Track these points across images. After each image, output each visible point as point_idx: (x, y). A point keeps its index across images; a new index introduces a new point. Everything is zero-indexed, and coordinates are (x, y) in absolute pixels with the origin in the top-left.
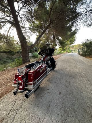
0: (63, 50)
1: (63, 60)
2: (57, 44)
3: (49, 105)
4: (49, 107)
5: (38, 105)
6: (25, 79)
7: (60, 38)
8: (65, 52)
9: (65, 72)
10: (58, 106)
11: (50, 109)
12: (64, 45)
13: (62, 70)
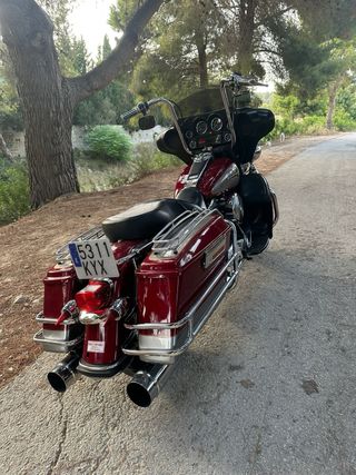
0: (302, 109)
1: (308, 188)
2: (267, 66)
3: (258, 446)
4: (258, 452)
5: (198, 445)
6: (119, 303)
7: (292, 17)
8: (320, 123)
9: (330, 267)
10: (307, 451)
11: (263, 460)
12: (316, 72)
13: (305, 254)
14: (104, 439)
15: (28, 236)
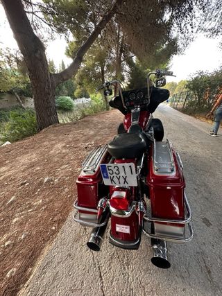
2: (125, 77)
14: (126, 277)
15: (42, 144)
